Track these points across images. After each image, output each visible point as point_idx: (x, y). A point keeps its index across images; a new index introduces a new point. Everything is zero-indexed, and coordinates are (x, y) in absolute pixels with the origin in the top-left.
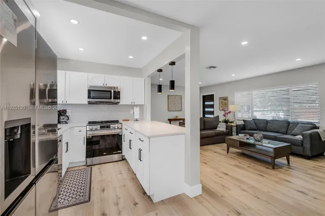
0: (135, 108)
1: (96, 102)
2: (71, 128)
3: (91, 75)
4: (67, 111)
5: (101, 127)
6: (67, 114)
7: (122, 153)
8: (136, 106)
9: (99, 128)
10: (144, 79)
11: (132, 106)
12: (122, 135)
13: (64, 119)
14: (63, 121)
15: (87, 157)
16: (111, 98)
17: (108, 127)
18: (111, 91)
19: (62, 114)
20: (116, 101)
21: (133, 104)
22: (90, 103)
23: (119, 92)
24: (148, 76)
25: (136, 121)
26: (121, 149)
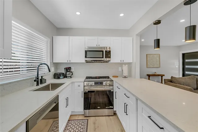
0: (124, 65)
1: (92, 61)
2: (73, 83)
3: (87, 38)
4: (71, 68)
5: (95, 83)
6: (72, 70)
7: (113, 108)
8: (125, 64)
9: (93, 85)
10: (132, 38)
11: (121, 64)
12: (113, 92)
13: (69, 74)
14: (69, 75)
15: (85, 109)
16: (103, 57)
17: (101, 83)
18: (103, 51)
19: (68, 70)
20: (108, 59)
21: (122, 62)
22: (87, 62)
23: (110, 52)
24: (137, 35)
25: (125, 77)
26: (112, 105)
